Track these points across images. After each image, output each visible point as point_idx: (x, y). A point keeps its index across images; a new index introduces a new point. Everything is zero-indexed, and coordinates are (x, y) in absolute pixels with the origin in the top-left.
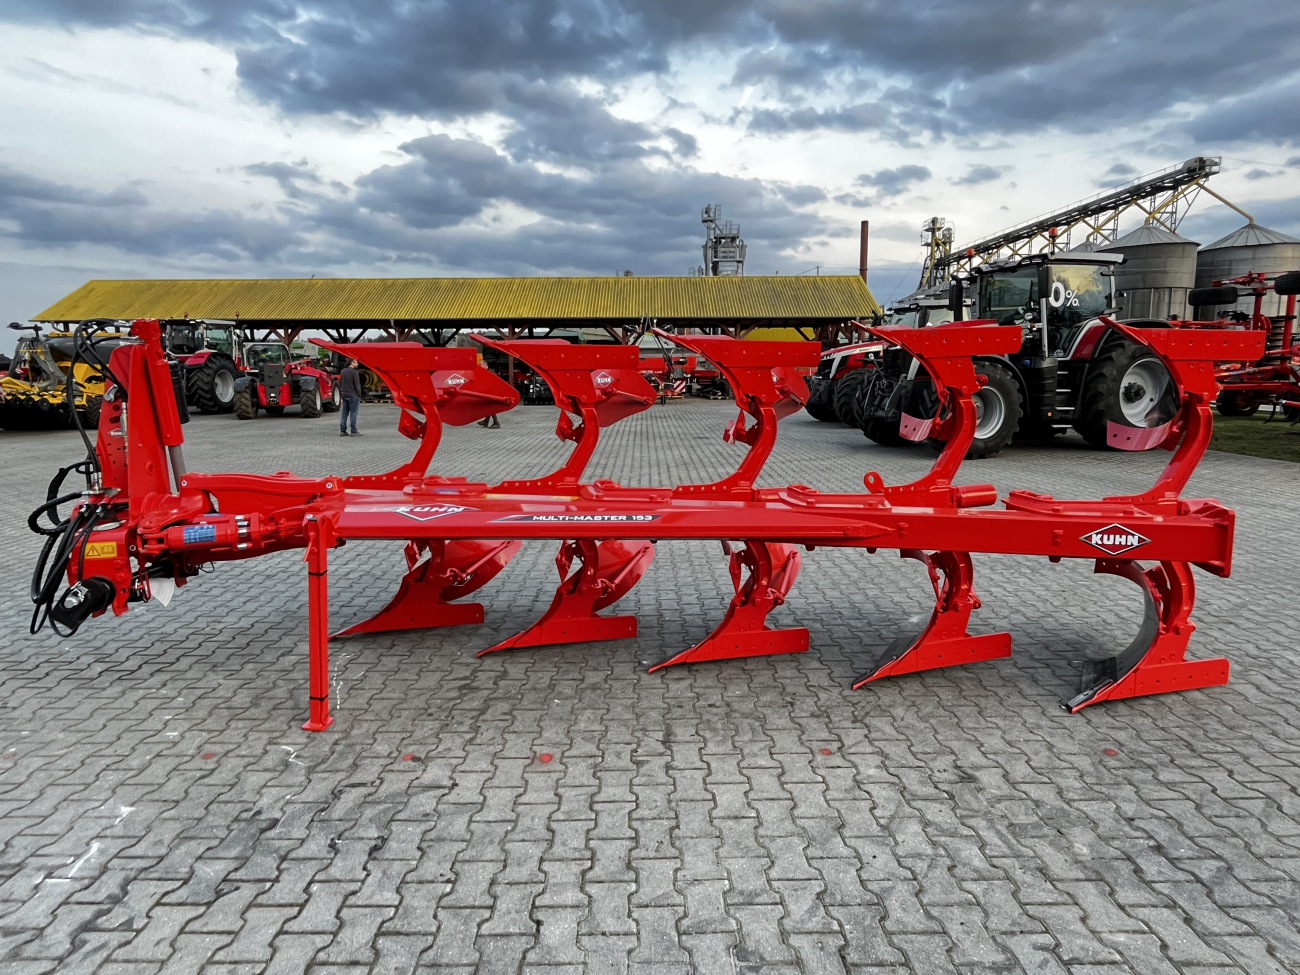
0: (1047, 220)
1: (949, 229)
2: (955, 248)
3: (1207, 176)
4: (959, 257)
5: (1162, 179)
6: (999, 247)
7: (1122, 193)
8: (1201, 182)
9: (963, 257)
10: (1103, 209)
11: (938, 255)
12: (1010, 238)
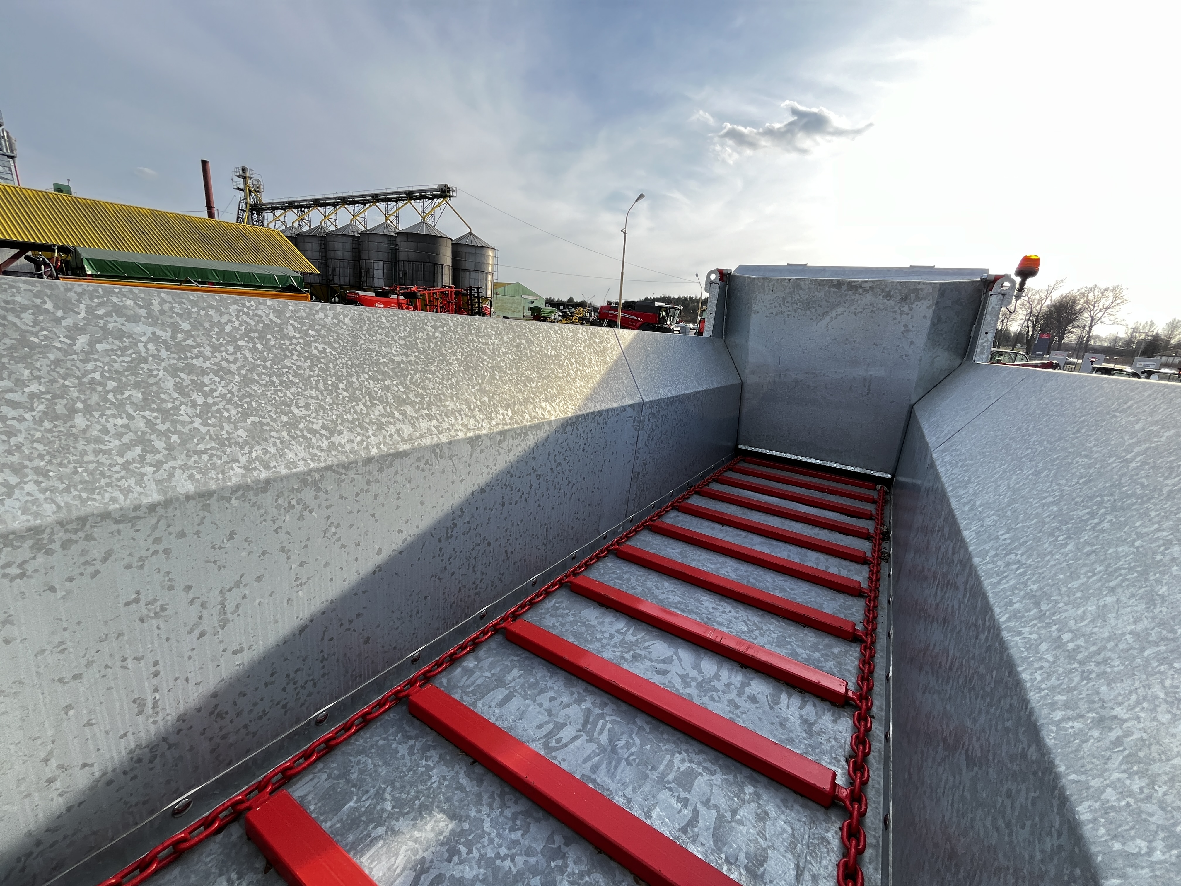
0: (349, 197)
1: (258, 181)
2: (266, 199)
3: (450, 197)
4: (273, 208)
5: (426, 191)
6: (308, 207)
7: (401, 193)
8: (448, 199)
9: (277, 208)
10: (390, 200)
11: (251, 201)
12: (317, 203)
